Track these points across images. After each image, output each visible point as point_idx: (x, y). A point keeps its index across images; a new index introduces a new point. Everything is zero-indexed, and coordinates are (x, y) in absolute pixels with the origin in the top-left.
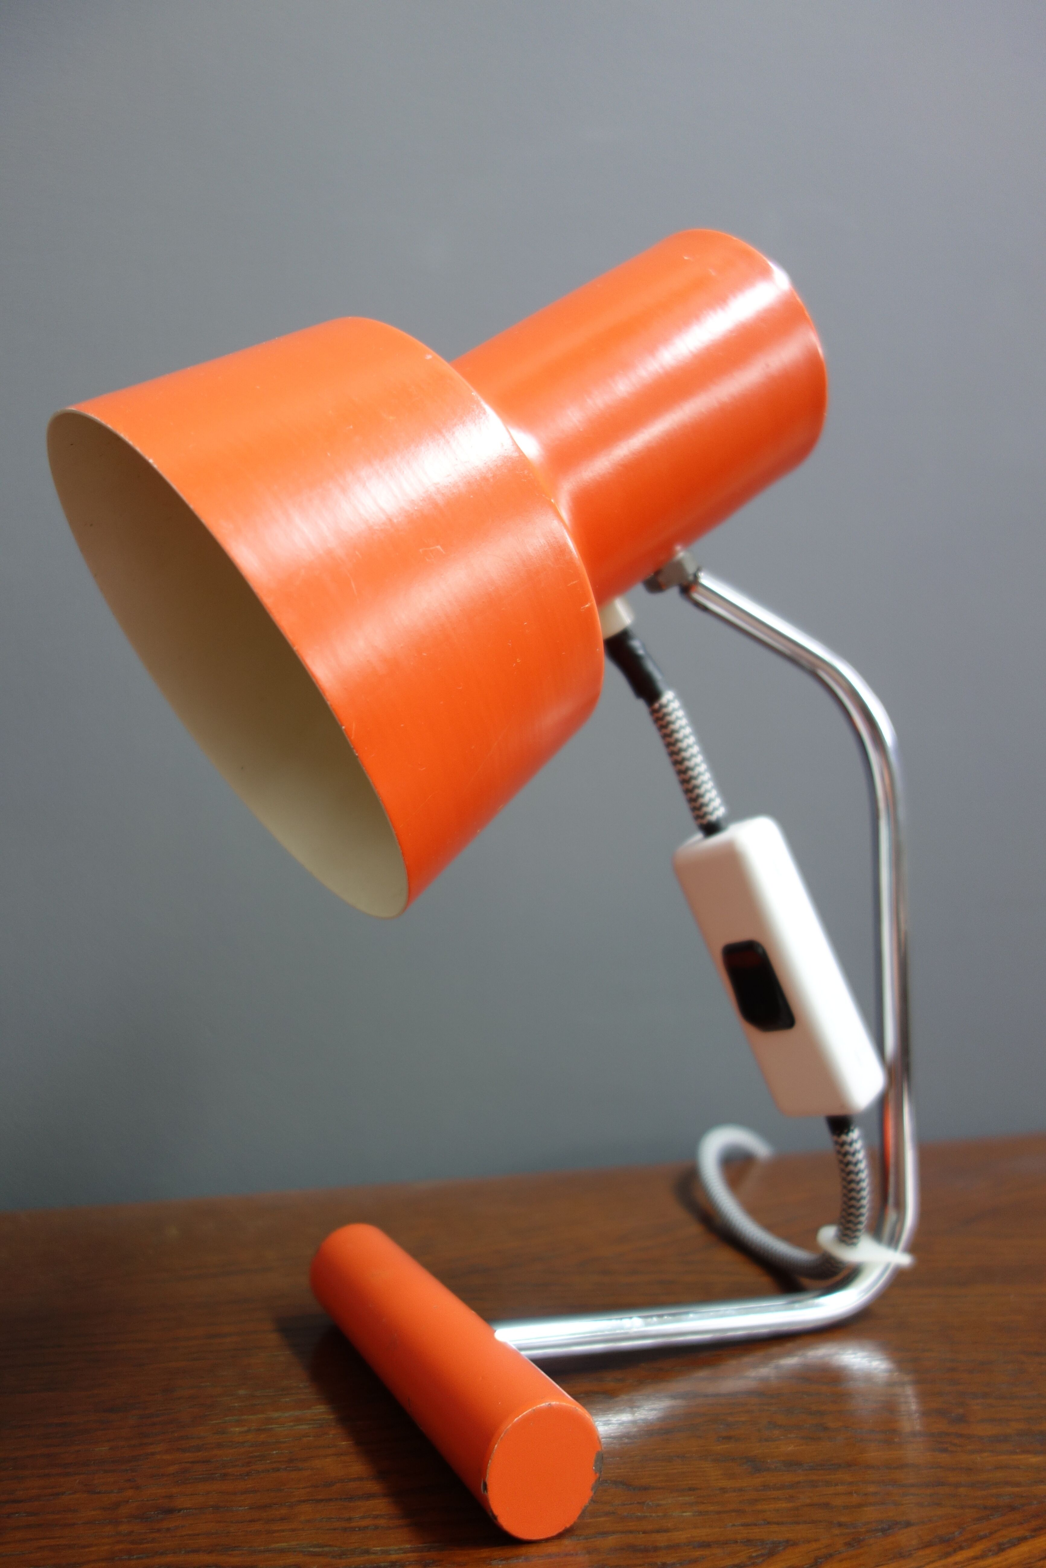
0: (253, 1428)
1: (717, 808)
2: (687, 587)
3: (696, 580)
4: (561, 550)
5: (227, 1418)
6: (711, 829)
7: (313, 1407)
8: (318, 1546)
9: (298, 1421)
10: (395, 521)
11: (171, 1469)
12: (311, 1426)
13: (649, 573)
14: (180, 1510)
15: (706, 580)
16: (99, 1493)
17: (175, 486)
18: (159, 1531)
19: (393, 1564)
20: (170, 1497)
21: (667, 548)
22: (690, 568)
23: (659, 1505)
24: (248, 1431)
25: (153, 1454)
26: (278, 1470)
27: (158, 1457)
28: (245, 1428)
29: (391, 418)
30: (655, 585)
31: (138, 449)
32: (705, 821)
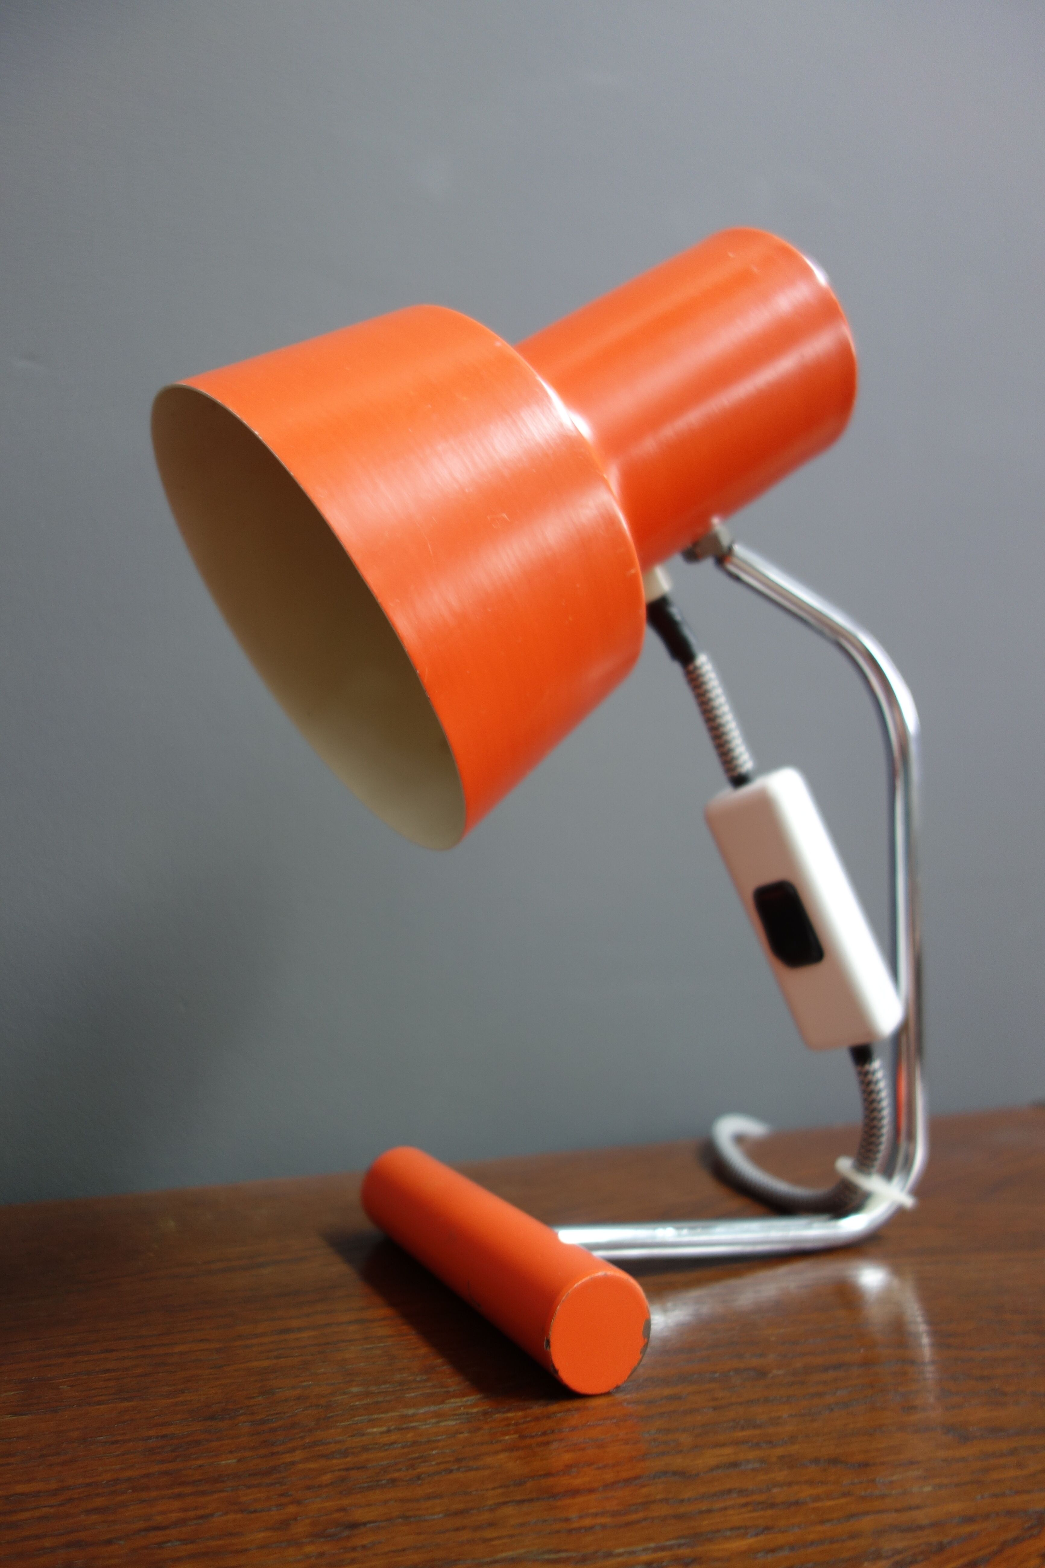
0: (392, 1427)
1: (745, 761)
2: (722, 557)
3: (730, 550)
4: (611, 521)
5: (356, 1419)
6: (739, 780)
7: (448, 1401)
8: (550, 1552)
9: (440, 1416)
10: (467, 490)
11: (327, 1478)
12: (458, 1422)
13: (687, 543)
14: (365, 1524)
15: (739, 550)
16: (255, 1511)
17: (277, 456)
18: (354, 1549)
19: (649, 1564)
20: (342, 1509)
21: (704, 519)
22: (725, 539)
23: (891, 1482)
24: (389, 1431)
25: (293, 1463)
26: (451, 1471)
27: (300, 1466)
28: (384, 1429)
29: (465, 399)
30: (692, 555)
31: (245, 422)
32: (735, 774)
